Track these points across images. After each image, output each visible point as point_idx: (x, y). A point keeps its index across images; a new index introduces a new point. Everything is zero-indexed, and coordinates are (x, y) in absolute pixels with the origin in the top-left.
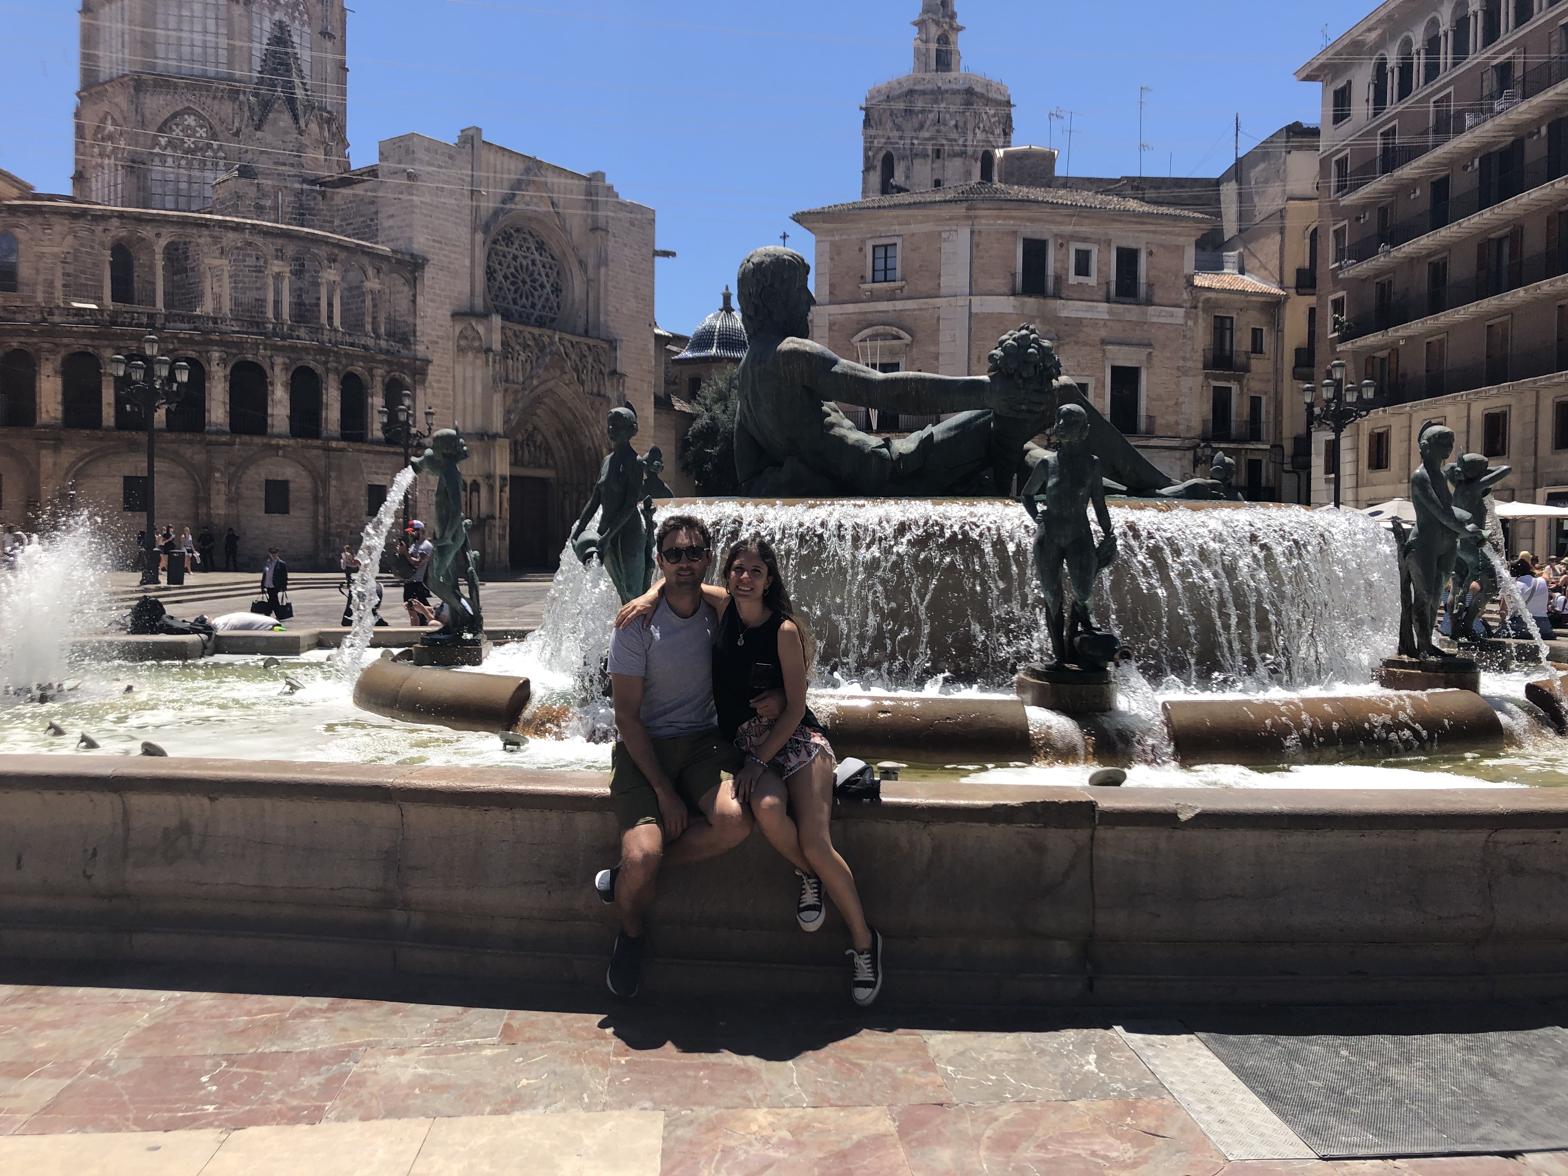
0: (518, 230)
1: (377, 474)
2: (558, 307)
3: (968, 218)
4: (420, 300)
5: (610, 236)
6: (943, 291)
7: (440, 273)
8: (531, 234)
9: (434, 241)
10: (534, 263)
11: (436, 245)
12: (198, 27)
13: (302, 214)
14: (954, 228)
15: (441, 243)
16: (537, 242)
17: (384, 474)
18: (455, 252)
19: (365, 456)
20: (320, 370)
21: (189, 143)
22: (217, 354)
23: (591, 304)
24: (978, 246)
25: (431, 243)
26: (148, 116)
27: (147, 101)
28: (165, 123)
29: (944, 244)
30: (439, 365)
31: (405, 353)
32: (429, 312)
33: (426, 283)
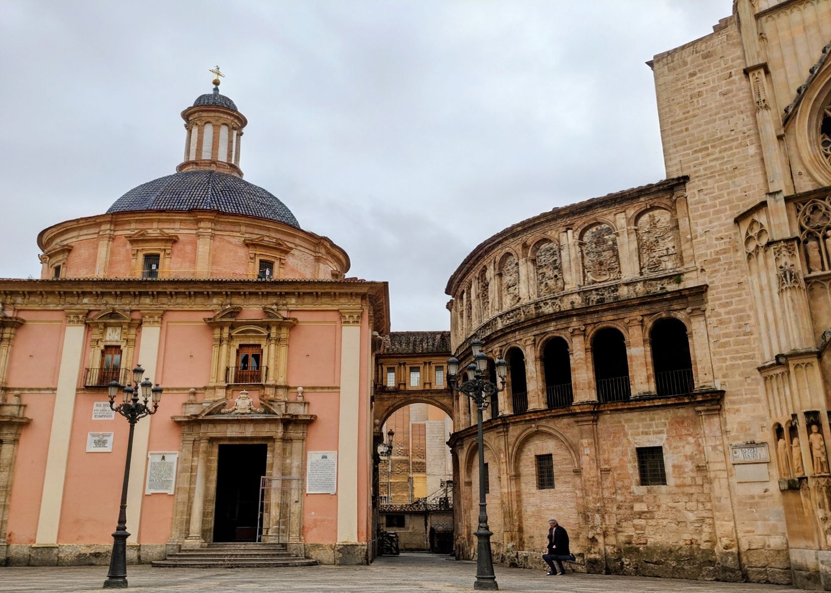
1: (647, 433)
4: (683, 223)
7: (709, 181)
9: (696, 152)
11: (700, 155)
15: (707, 148)
17: (655, 433)
18: (731, 148)
19: (629, 415)
20: (565, 335)
25: (691, 157)
30: (723, 286)
31: (672, 287)
32: (700, 230)
33: (689, 200)
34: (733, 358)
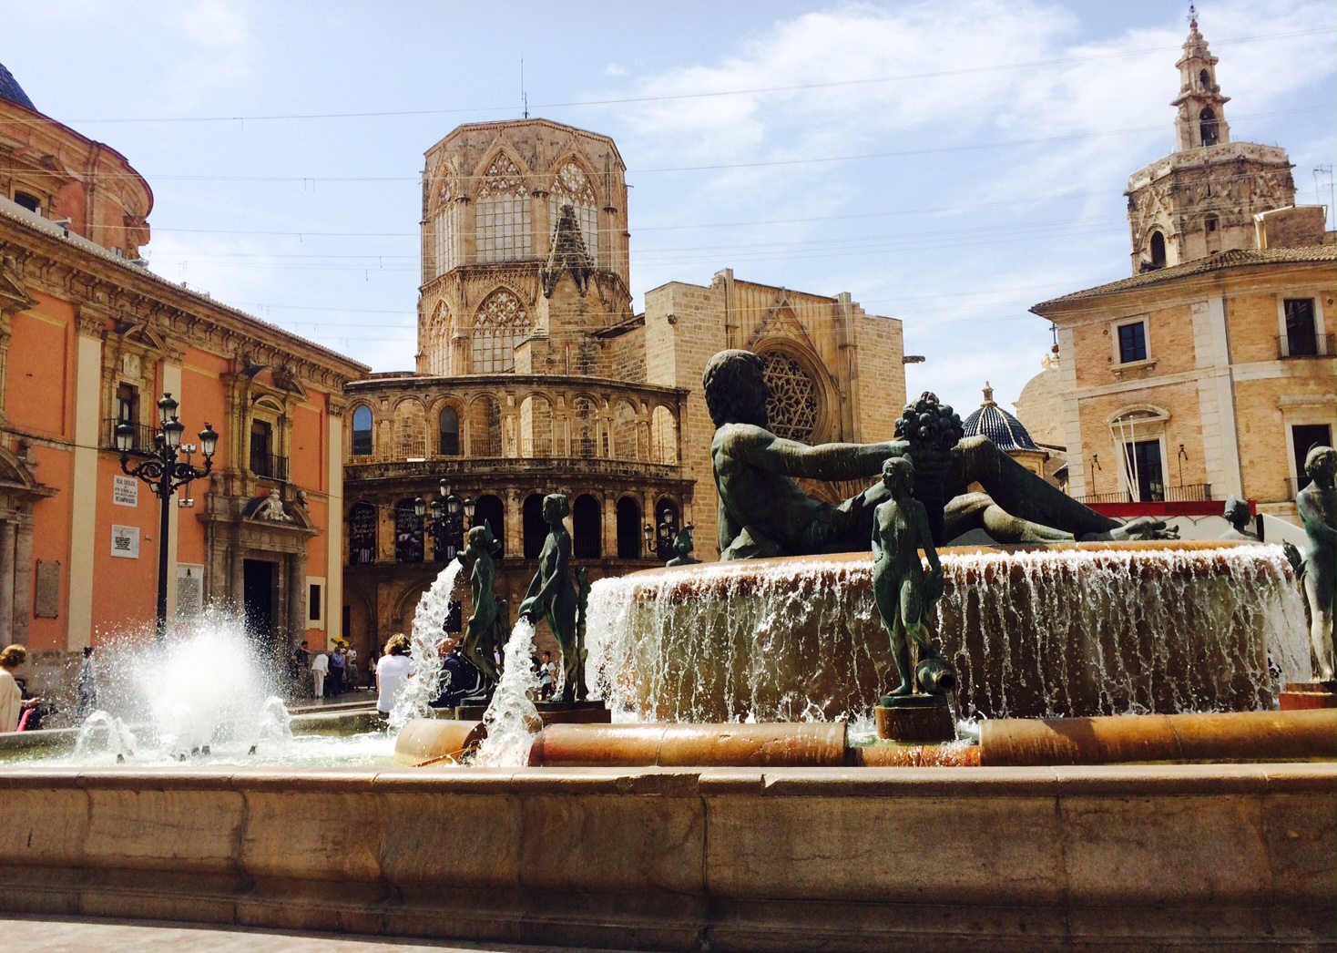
0: (772, 354)
2: (814, 420)
3: (1218, 287)
4: (683, 427)
5: (859, 350)
6: (1198, 363)
8: (784, 356)
9: (695, 373)
10: (788, 382)
12: (508, 221)
13: (587, 363)
14: (1204, 298)
16: (790, 363)
20: (599, 496)
21: (502, 317)
22: (513, 491)
23: (844, 414)
24: (1233, 313)
26: (471, 298)
27: (471, 286)
28: (483, 303)
29: (1194, 317)
30: (703, 484)
31: (672, 476)
32: (693, 436)
33: (689, 411)
34: (705, 539)
